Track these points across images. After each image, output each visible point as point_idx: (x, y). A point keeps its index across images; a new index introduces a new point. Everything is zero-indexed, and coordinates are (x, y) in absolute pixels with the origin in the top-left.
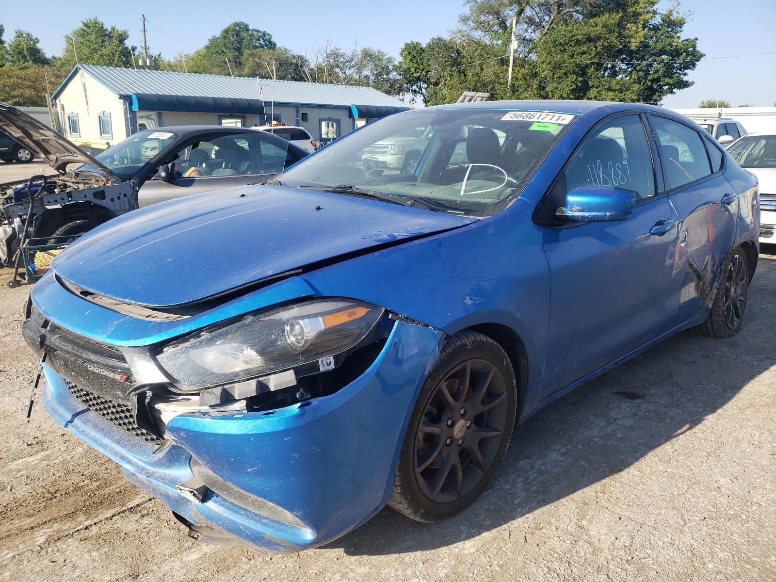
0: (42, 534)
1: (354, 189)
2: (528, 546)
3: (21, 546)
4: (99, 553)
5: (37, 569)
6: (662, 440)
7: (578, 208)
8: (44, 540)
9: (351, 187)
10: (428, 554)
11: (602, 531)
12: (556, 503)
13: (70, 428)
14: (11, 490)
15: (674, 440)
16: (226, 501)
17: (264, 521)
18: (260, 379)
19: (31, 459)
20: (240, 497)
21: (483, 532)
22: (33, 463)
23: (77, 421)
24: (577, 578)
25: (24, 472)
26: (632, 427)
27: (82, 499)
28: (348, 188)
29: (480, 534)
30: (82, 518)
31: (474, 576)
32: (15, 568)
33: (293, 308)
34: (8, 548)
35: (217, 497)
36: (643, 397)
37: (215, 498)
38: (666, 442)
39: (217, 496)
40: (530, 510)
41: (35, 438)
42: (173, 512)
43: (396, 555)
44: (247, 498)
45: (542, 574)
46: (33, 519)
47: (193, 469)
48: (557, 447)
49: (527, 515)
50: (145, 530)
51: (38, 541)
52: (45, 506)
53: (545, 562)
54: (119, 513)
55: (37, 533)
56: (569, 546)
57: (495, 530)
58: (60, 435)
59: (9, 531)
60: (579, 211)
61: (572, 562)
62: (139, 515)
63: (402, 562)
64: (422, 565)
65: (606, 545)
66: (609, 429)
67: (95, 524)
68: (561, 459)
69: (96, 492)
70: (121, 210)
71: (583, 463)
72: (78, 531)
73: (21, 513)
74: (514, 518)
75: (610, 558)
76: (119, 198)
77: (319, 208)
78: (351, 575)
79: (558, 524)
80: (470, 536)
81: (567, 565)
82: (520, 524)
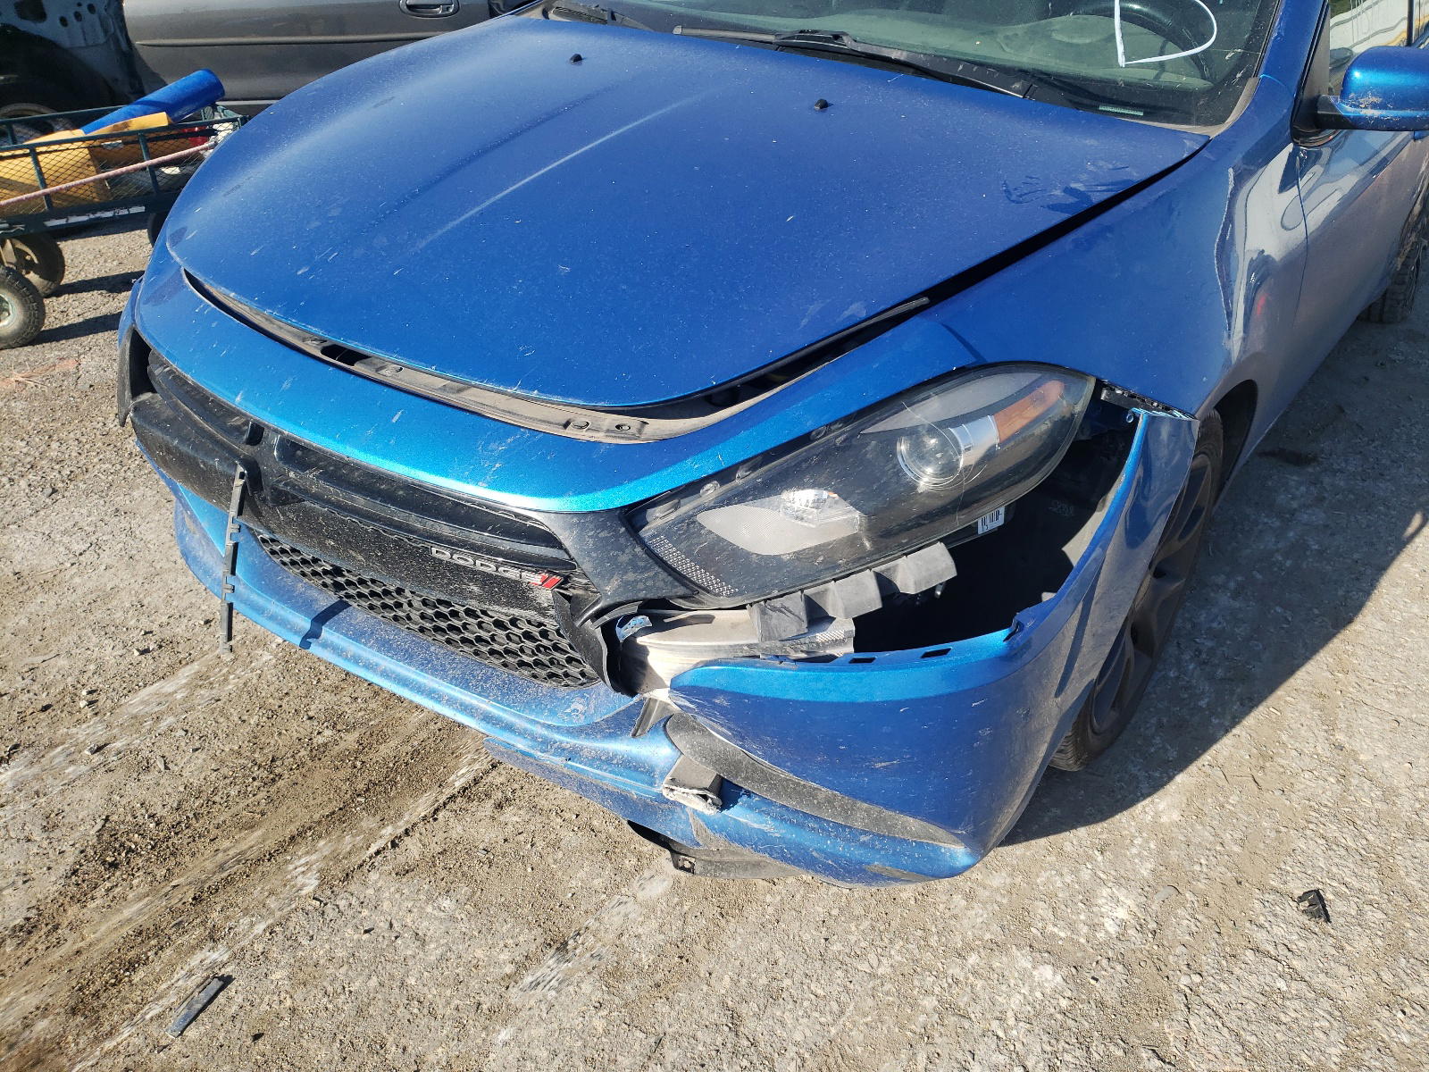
0: (303, 869)
1: (848, 43)
2: (1268, 795)
3: (272, 903)
4: (454, 901)
5: (340, 953)
6: (1391, 552)
7: (1375, 99)
8: (317, 882)
9: (837, 37)
10: (1100, 830)
11: (1378, 752)
12: (1271, 700)
13: (315, 649)
14: (166, 768)
15: (1410, 549)
16: (771, 803)
17: (863, 838)
18: (877, 569)
19: (168, 686)
20: (798, 793)
21: (1174, 775)
22: (179, 696)
23: (327, 633)
24: (1381, 853)
25: (169, 720)
26: (1326, 526)
27: (343, 774)
28: (827, 40)
29: (1171, 778)
30: (368, 822)
31: (1205, 870)
32: (286, 958)
33: (928, 397)
34: (246, 912)
35: (749, 796)
36: (1314, 459)
37: (745, 798)
38: (1398, 553)
39: (749, 794)
40: (1235, 721)
41: (146, 633)
42: (630, 823)
43: (1043, 841)
44: (812, 794)
45: (1319, 852)
46: (258, 833)
47: (675, 739)
48: (1221, 579)
49: (1235, 731)
50: (521, 838)
51: (304, 885)
52: (270, 800)
53: (1311, 826)
54: (445, 804)
55: (291, 867)
56: (1338, 788)
57: (1193, 768)
58: (202, 623)
59: (221, 867)
60: (1374, 106)
61: (1358, 822)
62: (489, 804)
63: (1061, 852)
64: (1100, 858)
65: (1400, 782)
66: (1291, 534)
67: (407, 832)
68: (1237, 604)
69: (361, 757)
70: (87, 46)
71: (1279, 610)
72: (378, 853)
73: (224, 822)
74: (1213, 740)
75: (1418, 806)
76: (78, 16)
77: (824, 105)
78: (983, 894)
79: (1297, 744)
80: (1156, 786)
81: (1352, 827)
82: (1230, 748)
